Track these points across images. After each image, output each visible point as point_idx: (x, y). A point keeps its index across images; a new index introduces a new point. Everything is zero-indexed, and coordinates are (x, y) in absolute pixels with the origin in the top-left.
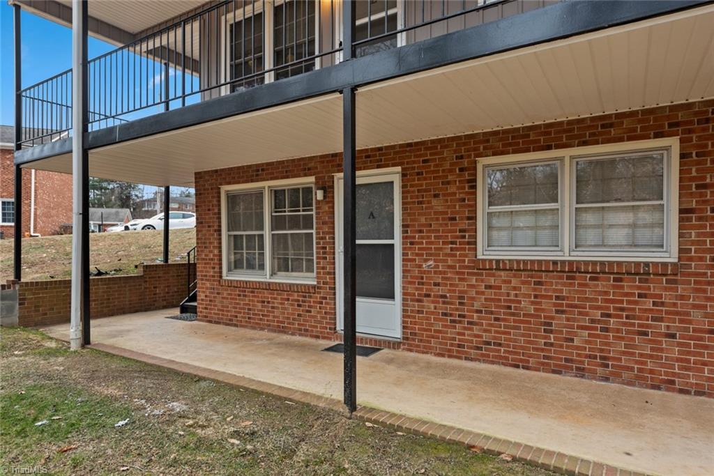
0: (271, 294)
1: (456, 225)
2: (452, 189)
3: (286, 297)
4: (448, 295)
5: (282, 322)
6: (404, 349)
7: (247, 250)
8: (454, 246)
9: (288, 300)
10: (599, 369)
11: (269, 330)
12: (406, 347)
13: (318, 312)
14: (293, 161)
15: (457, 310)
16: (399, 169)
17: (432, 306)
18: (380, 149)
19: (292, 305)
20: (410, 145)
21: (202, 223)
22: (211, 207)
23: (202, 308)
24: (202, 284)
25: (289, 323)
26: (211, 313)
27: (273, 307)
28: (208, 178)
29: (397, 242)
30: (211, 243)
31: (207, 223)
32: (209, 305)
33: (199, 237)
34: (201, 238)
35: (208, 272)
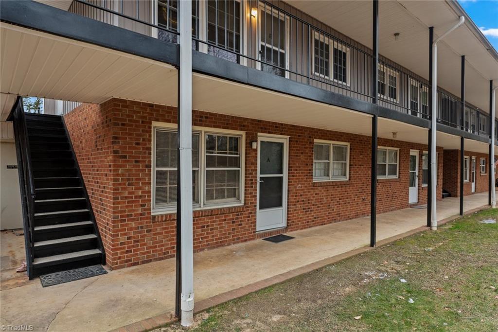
0: (210, 219)
1: (308, 167)
2: (307, 151)
3: (223, 218)
4: (305, 200)
5: (219, 239)
8: (307, 177)
9: (225, 220)
10: (338, 218)
11: (208, 249)
12: (290, 230)
13: (247, 224)
14: (232, 117)
15: (307, 206)
16: (288, 137)
17: (300, 206)
18: (282, 124)
19: (228, 223)
20: (293, 126)
21: (125, 157)
22: (141, 141)
23: (121, 253)
24: (122, 226)
25: (226, 238)
26: (137, 255)
27: (212, 229)
28: (138, 110)
29: (285, 175)
30: (139, 179)
31: (133, 157)
32: (133, 246)
33: (120, 173)
34: (123, 174)
35: (134, 211)
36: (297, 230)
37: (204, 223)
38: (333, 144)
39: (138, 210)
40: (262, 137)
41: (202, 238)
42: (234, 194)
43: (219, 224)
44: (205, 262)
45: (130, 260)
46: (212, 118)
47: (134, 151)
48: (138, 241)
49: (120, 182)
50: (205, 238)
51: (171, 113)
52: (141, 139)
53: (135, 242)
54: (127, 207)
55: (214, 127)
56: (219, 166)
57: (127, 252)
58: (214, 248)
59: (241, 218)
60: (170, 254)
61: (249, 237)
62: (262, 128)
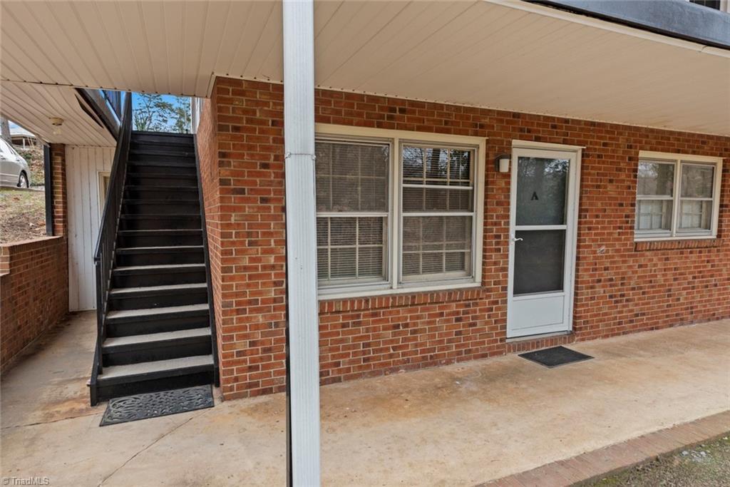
0: (410, 311)
1: (623, 211)
2: (623, 177)
3: (438, 311)
4: (614, 278)
5: (429, 350)
6: (577, 341)
7: (360, 244)
8: (621, 231)
9: (441, 315)
10: (690, 317)
11: (407, 369)
12: (579, 338)
13: (487, 323)
14: (458, 108)
15: (619, 290)
16: (579, 148)
17: (602, 290)
18: (566, 121)
19: (448, 321)
20: (593, 124)
21: (242, 191)
22: (272, 161)
23: (239, 371)
24: (240, 320)
25: (442, 349)
26: (269, 374)
27: (414, 332)
28: (264, 98)
29: (571, 227)
30: (271, 234)
31: (257, 192)
32: (262, 359)
33: (233, 221)
34: (238, 224)
35: (260, 293)
36: (593, 338)
37: (399, 319)
38: (682, 161)
39: (269, 292)
40: (522, 148)
41: (394, 349)
42: (460, 263)
43: (429, 323)
44: (394, 401)
45: (257, 384)
46: (414, 112)
47: (258, 180)
48: (269, 350)
49: (234, 238)
50: (400, 347)
51: (329, 103)
52: (273, 157)
53: (265, 351)
54: (248, 286)
55: (420, 129)
56: (429, 209)
57: (250, 369)
58: (418, 367)
59: (475, 312)
60: (331, 376)
61: (490, 348)
62: (521, 130)
